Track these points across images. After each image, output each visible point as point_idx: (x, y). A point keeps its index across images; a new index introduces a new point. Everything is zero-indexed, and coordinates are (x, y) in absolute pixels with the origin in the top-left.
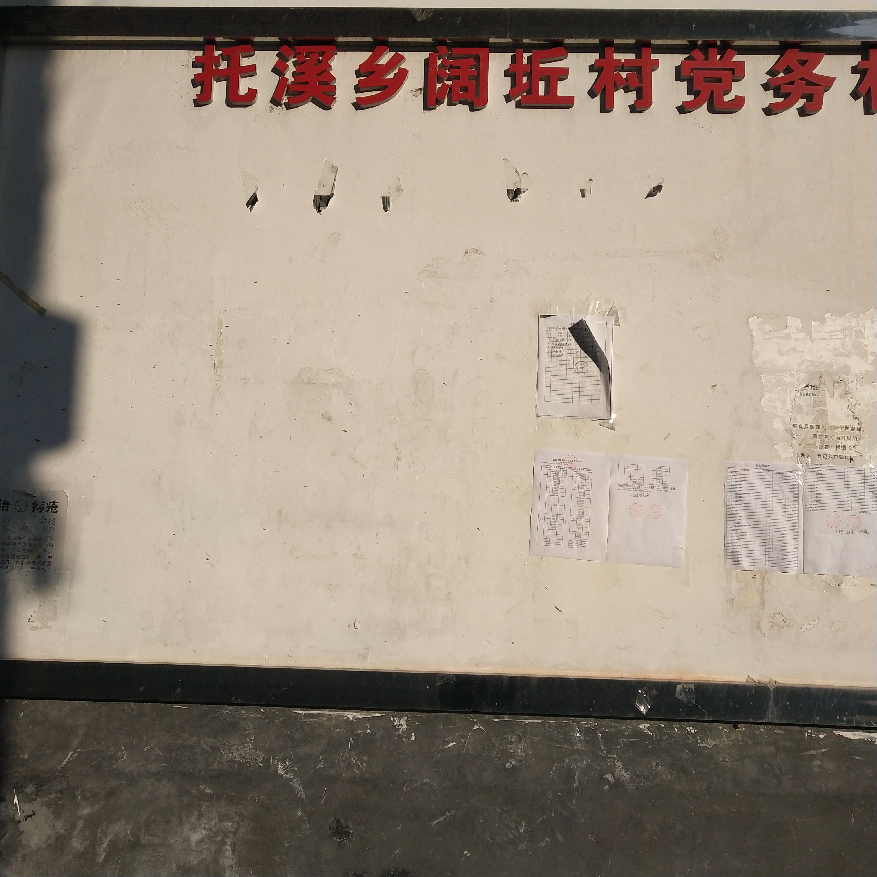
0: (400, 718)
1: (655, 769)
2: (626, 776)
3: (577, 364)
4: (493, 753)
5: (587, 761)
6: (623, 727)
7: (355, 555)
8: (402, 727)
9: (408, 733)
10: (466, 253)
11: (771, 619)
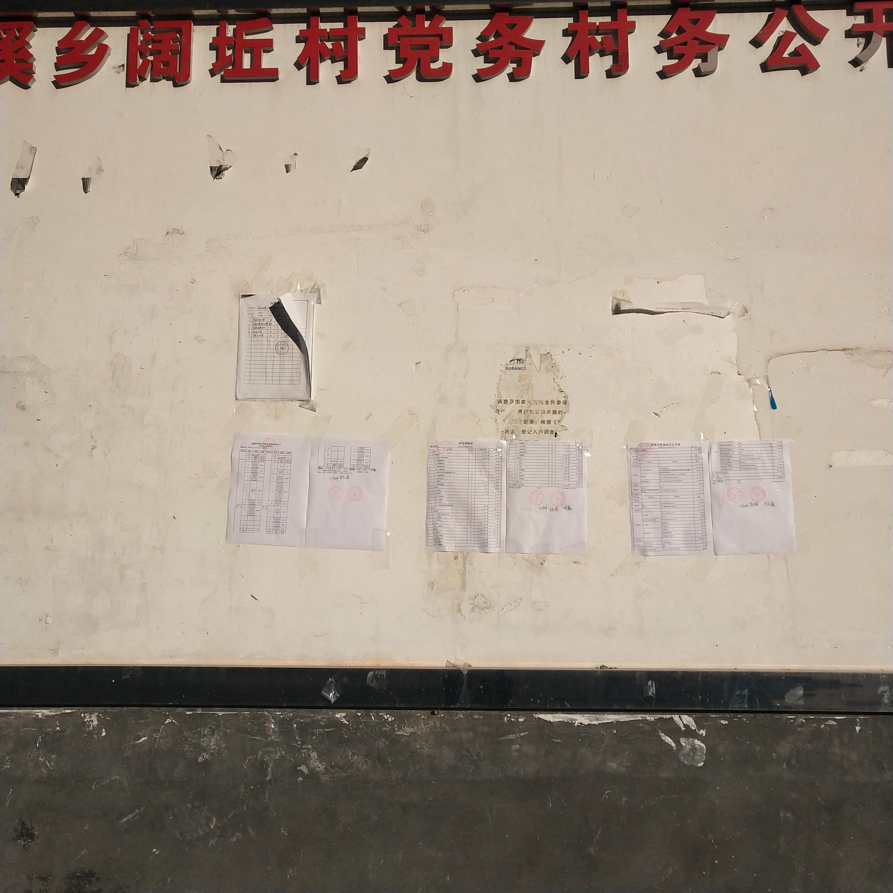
0: (91, 714)
1: (350, 759)
2: (320, 767)
3: (278, 344)
4: (185, 747)
5: (281, 753)
6: (318, 717)
7: (47, 548)
8: (93, 723)
9: (98, 729)
10: (167, 233)
11: (471, 602)
